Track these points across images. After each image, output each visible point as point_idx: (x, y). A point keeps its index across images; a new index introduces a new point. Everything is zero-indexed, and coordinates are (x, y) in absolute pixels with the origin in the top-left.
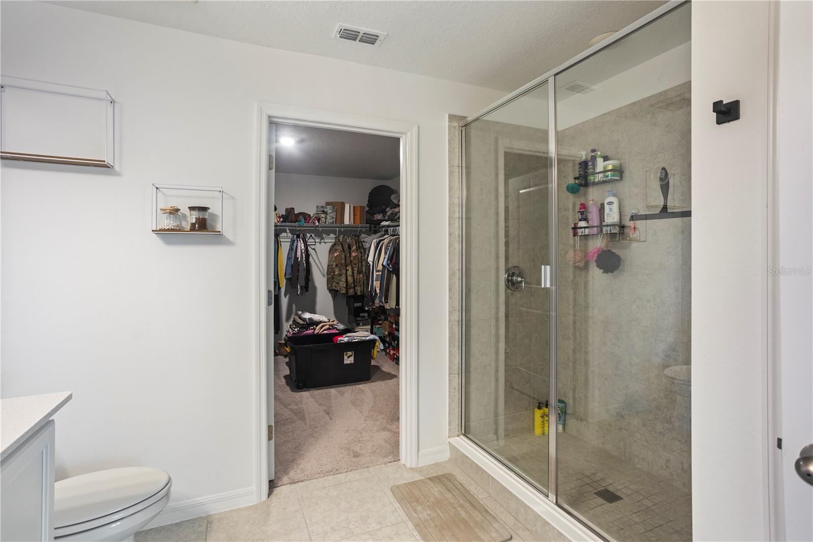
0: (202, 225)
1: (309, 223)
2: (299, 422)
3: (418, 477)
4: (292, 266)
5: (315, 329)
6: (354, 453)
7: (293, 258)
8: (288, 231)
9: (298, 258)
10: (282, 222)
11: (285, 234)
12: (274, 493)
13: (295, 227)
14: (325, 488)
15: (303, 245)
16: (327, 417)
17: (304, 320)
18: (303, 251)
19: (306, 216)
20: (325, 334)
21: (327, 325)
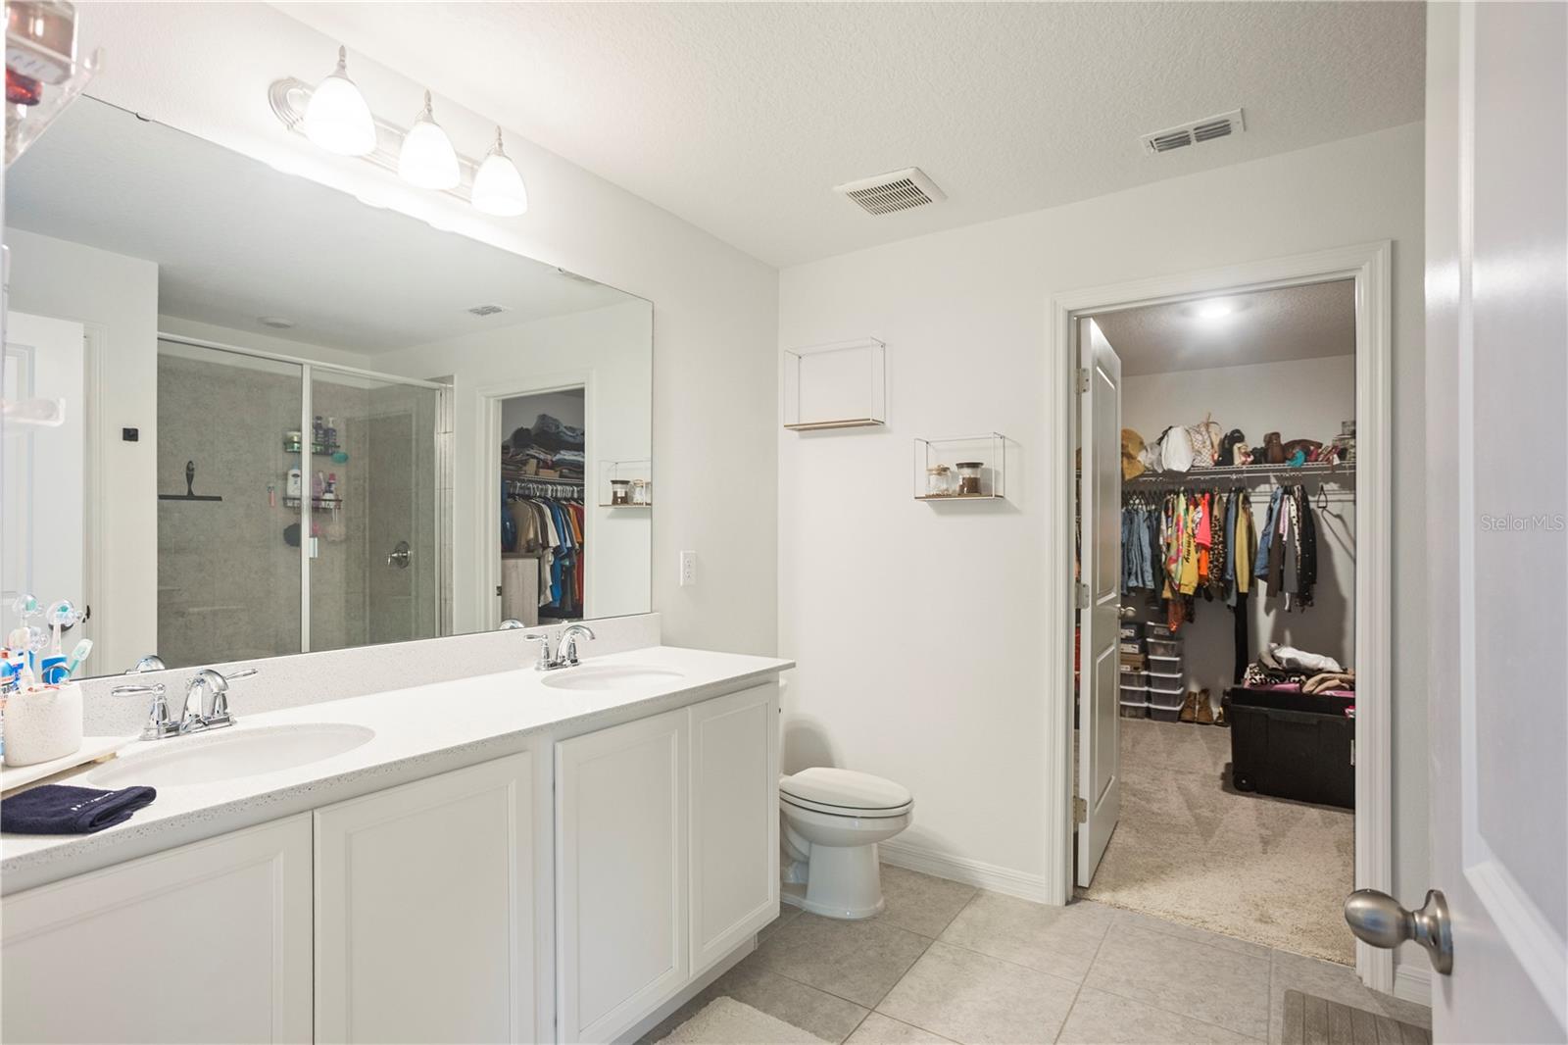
0: (973, 487)
1: (1316, 461)
2: (1197, 837)
3: (1372, 1007)
4: (1269, 550)
5: (1304, 683)
6: (1262, 915)
7: (1271, 535)
8: (1273, 480)
9: (1281, 536)
10: (1252, 463)
11: (1267, 486)
12: (1078, 904)
13: (1285, 470)
14: (1161, 934)
15: (1295, 507)
16: (1259, 847)
17: (1278, 660)
18: (1294, 521)
19: (1308, 448)
20: (1326, 696)
21: (1334, 679)
